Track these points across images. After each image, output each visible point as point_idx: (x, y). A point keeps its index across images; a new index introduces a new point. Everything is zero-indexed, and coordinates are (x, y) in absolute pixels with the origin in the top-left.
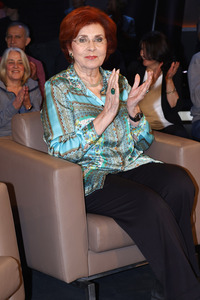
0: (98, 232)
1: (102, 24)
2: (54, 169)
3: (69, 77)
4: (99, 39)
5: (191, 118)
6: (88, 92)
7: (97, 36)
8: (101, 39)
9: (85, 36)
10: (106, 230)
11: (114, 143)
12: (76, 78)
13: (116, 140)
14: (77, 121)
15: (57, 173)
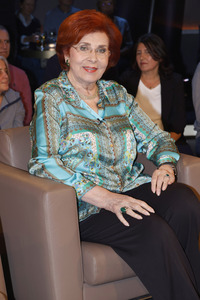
0: (95, 262)
1: (108, 33)
2: (44, 192)
3: (61, 85)
4: (101, 49)
5: (195, 133)
6: (83, 104)
7: (100, 46)
8: (104, 50)
9: (87, 44)
10: (104, 260)
11: (110, 161)
12: (69, 87)
13: (113, 157)
14: (70, 134)
15: (47, 196)
